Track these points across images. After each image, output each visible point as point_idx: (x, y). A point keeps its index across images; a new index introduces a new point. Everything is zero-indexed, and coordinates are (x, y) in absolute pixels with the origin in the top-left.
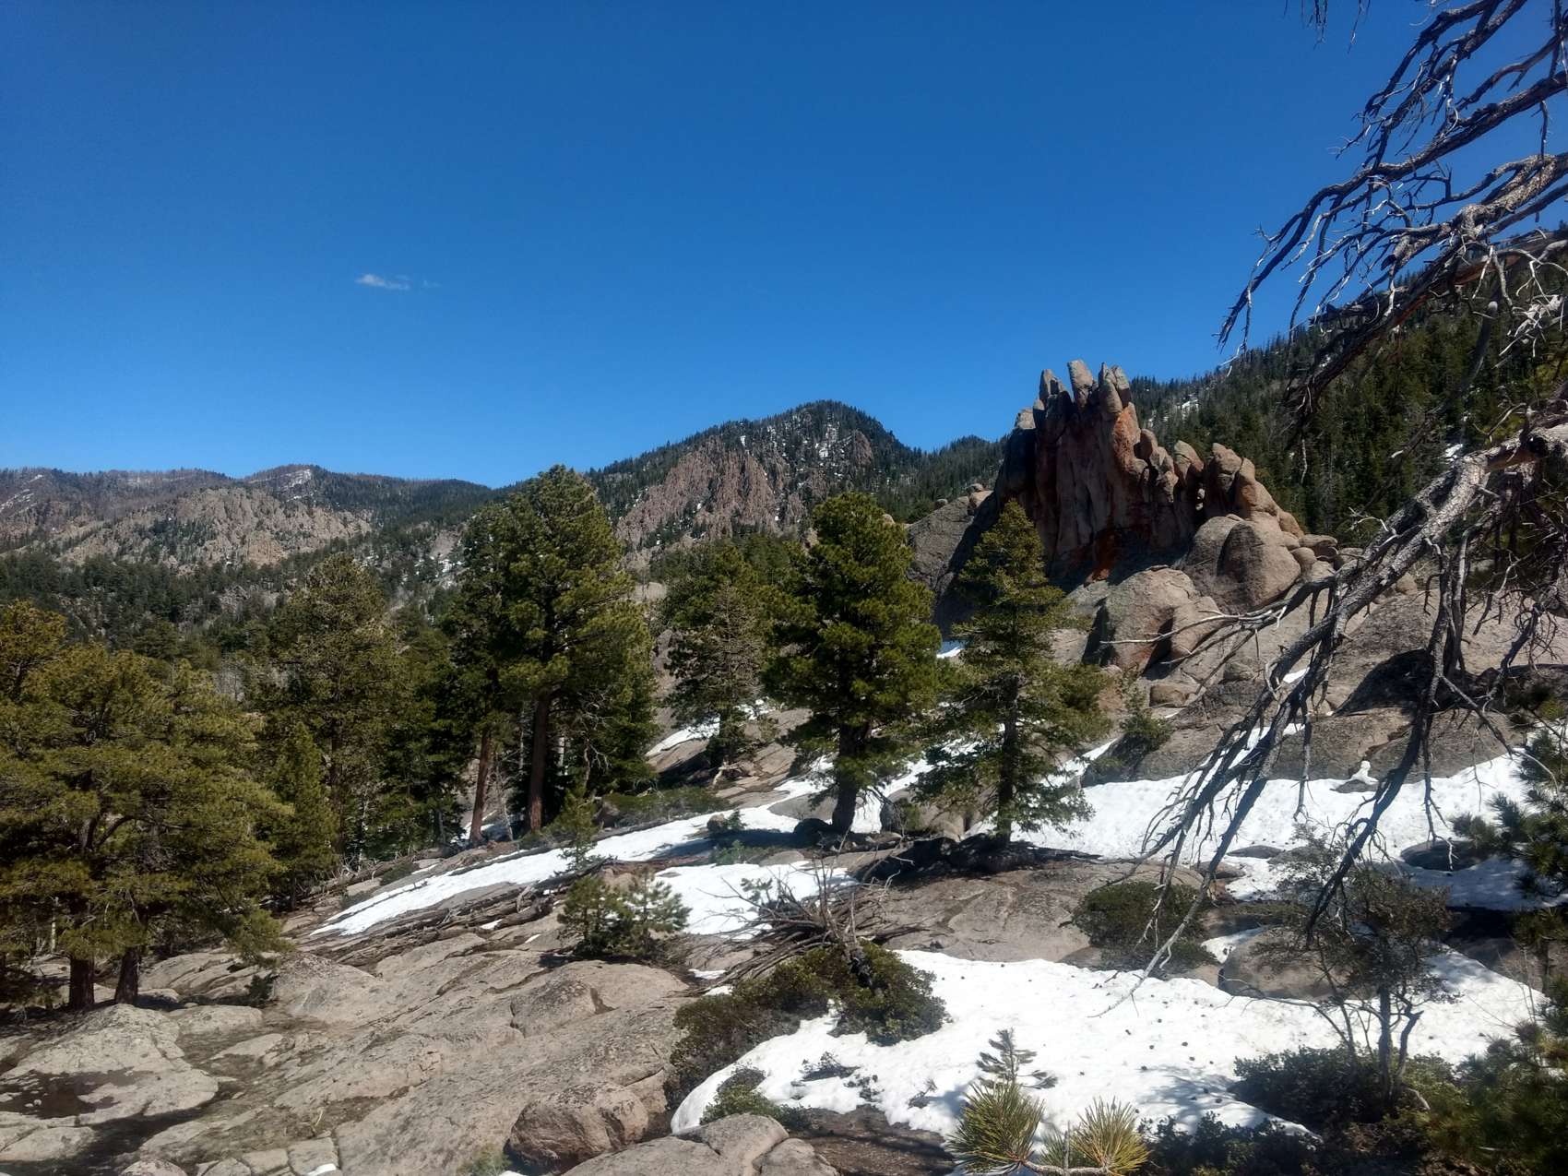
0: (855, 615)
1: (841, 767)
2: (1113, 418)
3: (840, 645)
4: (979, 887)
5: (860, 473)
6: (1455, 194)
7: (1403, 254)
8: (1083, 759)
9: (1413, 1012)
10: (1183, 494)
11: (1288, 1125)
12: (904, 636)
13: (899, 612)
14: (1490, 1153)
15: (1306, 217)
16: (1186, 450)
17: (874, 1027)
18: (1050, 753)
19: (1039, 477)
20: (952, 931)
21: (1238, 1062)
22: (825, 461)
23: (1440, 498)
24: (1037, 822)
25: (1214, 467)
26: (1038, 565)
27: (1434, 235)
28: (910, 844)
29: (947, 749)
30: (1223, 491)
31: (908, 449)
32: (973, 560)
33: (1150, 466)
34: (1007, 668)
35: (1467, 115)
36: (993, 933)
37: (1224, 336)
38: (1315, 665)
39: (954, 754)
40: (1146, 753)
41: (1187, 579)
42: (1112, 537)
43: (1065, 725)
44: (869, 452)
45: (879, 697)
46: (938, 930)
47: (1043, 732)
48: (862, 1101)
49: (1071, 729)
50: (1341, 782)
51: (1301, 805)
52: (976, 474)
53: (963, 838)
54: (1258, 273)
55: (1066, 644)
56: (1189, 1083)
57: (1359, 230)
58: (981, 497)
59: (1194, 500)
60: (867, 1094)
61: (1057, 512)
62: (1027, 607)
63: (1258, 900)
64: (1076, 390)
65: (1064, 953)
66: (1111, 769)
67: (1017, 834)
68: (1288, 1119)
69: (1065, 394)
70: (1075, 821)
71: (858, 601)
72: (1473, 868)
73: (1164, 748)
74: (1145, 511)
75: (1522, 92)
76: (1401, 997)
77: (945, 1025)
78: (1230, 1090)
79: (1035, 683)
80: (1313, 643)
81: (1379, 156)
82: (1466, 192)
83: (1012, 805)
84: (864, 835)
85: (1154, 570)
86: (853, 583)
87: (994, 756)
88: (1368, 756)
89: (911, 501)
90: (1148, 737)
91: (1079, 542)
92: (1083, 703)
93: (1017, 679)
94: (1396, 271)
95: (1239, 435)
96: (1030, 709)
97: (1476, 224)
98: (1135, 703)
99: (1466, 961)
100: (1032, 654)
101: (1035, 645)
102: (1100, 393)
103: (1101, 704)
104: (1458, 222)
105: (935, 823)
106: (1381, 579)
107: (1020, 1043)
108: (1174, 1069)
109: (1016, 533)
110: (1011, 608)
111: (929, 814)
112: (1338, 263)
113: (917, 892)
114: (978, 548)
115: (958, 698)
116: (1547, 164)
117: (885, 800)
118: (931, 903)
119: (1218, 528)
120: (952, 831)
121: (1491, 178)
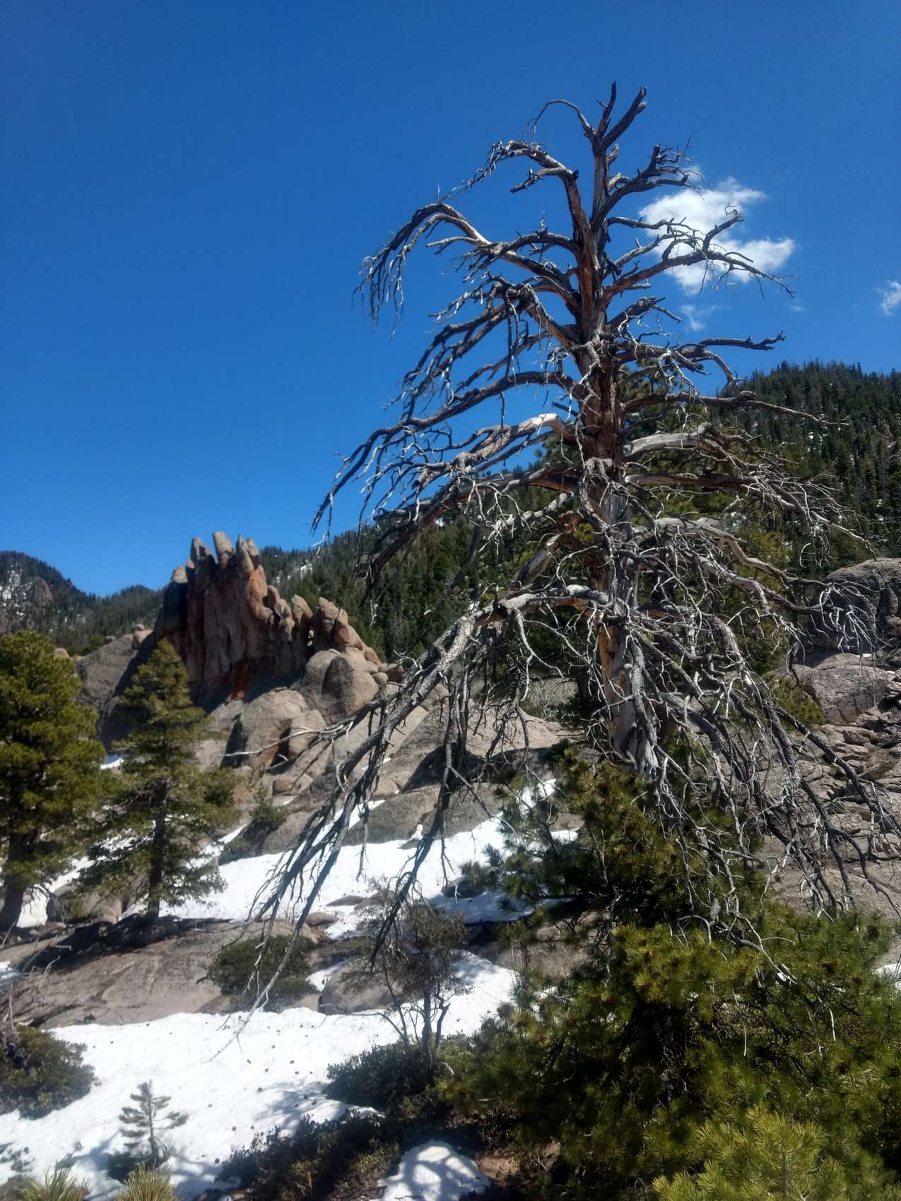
0: (27, 736)
1: (9, 871)
2: (247, 576)
3: (12, 763)
4: (131, 959)
5: (41, 612)
6: (455, 445)
7: (424, 481)
8: (218, 843)
9: (444, 1005)
10: (298, 635)
11: (362, 1110)
12: (70, 753)
13: (68, 732)
14: (485, 1102)
15: (368, 447)
16: (299, 601)
17: (27, 1103)
18: (194, 841)
19: (191, 620)
20: (105, 1002)
21: (330, 1068)
22: (8, 602)
23: (448, 644)
24: (181, 898)
25: (320, 615)
26: (184, 691)
27: (442, 470)
28: (72, 931)
29: (106, 846)
30: (326, 633)
31: (84, 594)
32: (131, 688)
33: (274, 613)
34: (157, 775)
35: (461, 395)
36: (140, 998)
37: (315, 525)
38: (372, 763)
39: (112, 849)
40: (268, 833)
41: (301, 697)
42: (246, 667)
43: (204, 818)
44: (49, 595)
45: (47, 805)
46: (91, 1004)
47: (188, 825)
48: (13, 1174)
49: (209, 820)
50: (404, 842)
51: (361, 869)
52: (142, 615)
53: (120, 919)
54: (337, 483)
55: (209, 752)
56: (294, 1093)
57: (399, 461)
58: (143, 634)
59: (305, 638)
60: (18, 1167)
61: (204, 648)
62: (174, 726)
63: (346, 939)
64: (219, 554)
65: (200, 1004)
66: (241, 849)
67: (164, 910)
68: (362, 1105)
69: (211, 557)
70: (212, 893)
71: (30, 724)
72: (485, 893)
73: (282, 828)
74: (270, 646)
75: (493, 384)
76: (437, 996)
77: (93, 1087)
78: (323, 1092)
79: (181, 786)
80: (369, 748)
81: (410, 413)
82: (461, 444)
83: (161, 886)
84: (28, 929)
85: (277, 691)
86: (25, 708)
87: (146, 848)
88: (422, 821)
89: (86, 637)
90: (269, 820)
91: (221, 671)
92: (222, 798)
93: (166, 783)
94: (420, 490)
95: (340, 592)
96: (177, 807)
97: (467, 465)
98: (261, 794)
99: (480, 961)
100: (179, 763)
101: (181, 754)
102: (237, 558)
103: (235, 797)
104: (456, 462)
105: (95, 910)
106: (412, 701)
107: (157, 1092)
108: (283, 1084)
109: (167, 666)
110: (162, 726)
111: (91, 902)
112: (386, 481)
113: (75, 973)
114: (136, 678)
115: (117, 802)
116: (505, 432)
117: (51, 895)
118: (87, 981)
119: (323, 659)
120: (111, 914)
121: (474, 437)
